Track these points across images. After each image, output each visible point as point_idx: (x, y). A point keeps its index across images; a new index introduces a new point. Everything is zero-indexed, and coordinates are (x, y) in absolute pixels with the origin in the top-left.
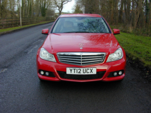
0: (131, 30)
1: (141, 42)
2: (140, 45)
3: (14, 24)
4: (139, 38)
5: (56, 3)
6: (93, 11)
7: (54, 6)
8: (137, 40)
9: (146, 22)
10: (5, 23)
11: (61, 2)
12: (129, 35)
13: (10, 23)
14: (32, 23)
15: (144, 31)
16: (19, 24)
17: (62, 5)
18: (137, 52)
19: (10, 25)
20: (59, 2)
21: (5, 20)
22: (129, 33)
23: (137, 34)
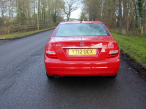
0: (124, 32)
1: (128, 40)
2: (127, 42)
3: (33, 29)
4: (128, 38)
5: (65, 11)
6: (96, 17)
7: (63, 13)
8: (126, 40)
9: (136, 26)
10: (26, 28)
11: (69, 10)
12: (122, 36)
13: (30, 27)
14: (46, 27)
15: (134, 33)
16: (37, 28)
17: (70, 12)
18: (122, 46)
19: (30, 30)
20: (67, 10)
21: (27, 26)
22: (123, 34)
23: (129, 35)
